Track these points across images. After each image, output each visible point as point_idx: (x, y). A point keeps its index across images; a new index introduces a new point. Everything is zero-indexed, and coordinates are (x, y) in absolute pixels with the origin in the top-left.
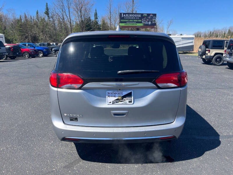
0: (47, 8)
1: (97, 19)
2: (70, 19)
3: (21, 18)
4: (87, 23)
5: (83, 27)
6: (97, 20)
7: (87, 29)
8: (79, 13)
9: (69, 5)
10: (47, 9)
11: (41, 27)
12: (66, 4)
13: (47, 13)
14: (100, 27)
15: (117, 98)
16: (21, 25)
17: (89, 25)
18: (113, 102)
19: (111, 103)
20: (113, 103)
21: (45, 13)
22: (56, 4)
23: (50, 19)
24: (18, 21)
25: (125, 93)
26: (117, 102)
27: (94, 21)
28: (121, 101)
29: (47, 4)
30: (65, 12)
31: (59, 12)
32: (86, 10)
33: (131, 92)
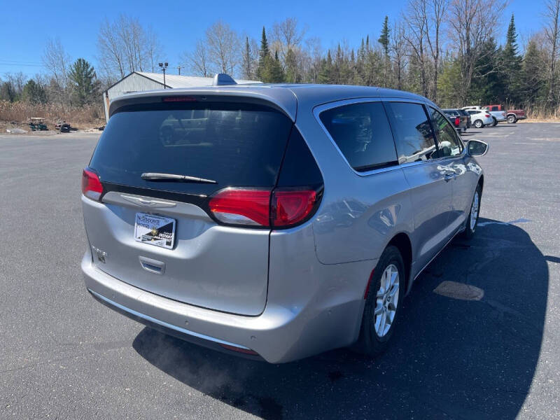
0: (386, 28)
1: (514, 41)
2: (437, 49)
3: (329, 56)
4: (481, 55)
5: (469, 67)
6: (514, 44)
7: (480, 71)
8: (464, 32)
9: (440, 15)
10: (386, 30)
11: (367, 73)
12: (431, 14)
13: (384, 41)
14: (520, 64)
15: (149, 231)
16: (328, 71)
17: (487, 59)
18: (144, 237)
19: (140, 240)
20: (143, 240)
21: (379, 41)
22: (407, 17)
23: (388, 54)
24: (324, 62)
25: (163, 223)
26: (149, 240)
27: (503, 49)
28: (155, 239)
29: (387, 18)
30: (427, 33)
31: (412, 34)
32: (482, 22)
33: (172, 223)
